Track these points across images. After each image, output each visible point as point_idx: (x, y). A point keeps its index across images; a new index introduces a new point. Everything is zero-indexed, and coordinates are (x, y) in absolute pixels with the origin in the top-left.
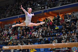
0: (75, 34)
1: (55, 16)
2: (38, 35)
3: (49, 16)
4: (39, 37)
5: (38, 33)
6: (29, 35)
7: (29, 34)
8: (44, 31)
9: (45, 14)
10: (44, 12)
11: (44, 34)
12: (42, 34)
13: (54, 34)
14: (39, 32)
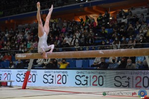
0: (133, 42)
1: (101, 14)
2: (73, 43)
3: (91, 14)
4: (74, 45)
5: (73, 39)
6: (59, 41)
7: (58, 39)
8: (83, 36)
9: (86, 9)
10: (84, 7)
11: (82, 41)
12: (79, 41)
13: (100, 41)
14: (74, 37)
